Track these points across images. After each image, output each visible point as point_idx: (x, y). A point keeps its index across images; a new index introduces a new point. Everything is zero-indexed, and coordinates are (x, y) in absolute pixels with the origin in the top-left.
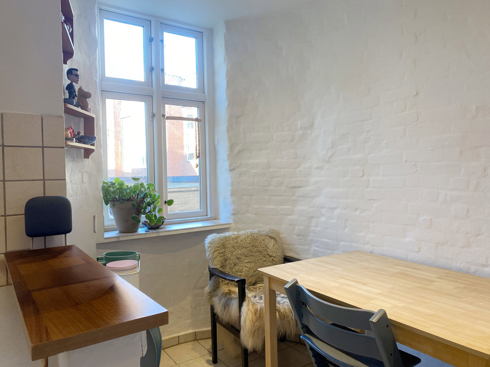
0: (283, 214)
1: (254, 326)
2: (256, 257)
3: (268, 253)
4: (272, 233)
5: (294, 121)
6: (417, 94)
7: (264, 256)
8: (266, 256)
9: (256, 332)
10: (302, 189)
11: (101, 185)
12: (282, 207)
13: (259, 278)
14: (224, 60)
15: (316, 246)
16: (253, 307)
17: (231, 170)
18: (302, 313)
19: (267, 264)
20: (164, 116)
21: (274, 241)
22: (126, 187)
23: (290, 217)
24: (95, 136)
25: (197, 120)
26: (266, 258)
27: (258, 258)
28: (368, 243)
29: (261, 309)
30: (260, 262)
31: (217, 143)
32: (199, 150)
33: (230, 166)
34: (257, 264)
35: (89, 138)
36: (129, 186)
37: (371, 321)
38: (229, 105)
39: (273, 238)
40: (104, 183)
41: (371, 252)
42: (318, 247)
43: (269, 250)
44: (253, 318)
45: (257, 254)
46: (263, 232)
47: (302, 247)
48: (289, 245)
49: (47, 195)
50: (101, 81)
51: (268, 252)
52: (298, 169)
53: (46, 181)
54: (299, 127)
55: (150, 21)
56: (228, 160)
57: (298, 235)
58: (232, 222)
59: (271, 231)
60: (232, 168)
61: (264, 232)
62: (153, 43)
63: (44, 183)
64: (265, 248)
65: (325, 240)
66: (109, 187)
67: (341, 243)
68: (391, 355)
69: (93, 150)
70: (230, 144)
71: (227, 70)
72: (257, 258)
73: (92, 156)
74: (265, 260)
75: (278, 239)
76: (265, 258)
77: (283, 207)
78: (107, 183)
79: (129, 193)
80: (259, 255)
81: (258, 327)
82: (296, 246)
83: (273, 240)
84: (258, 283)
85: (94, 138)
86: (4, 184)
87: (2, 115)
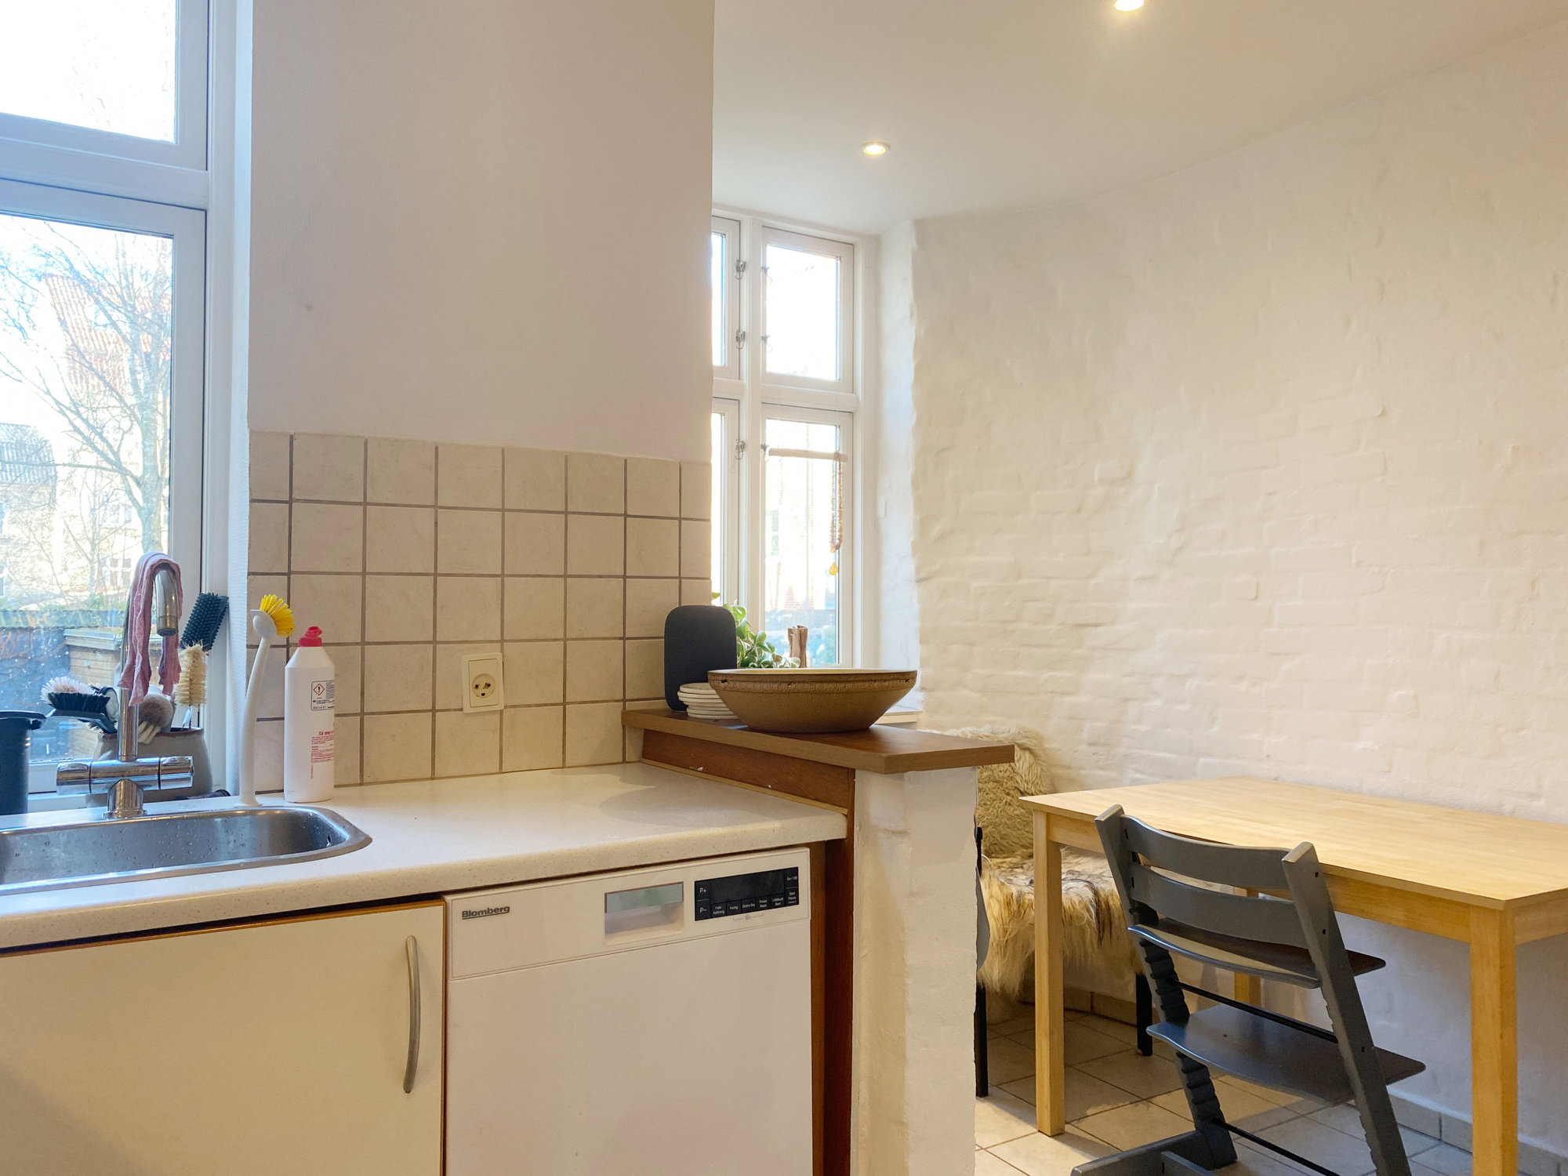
0: (1052, 692)
1: (1005, 931)
2: (987, 794)
3: (1016, 785)
4: (1024, 737)
5: (1082, 464)
6: (1383, 413)
7: (1007, 791)
8: (1012, 792)
9: (1010, 945)
10: (1101, 629)
12: (1050, 673)
13: (995, 844)
14: (909, 314)
15: (1137, 771)
16: (1001, 891)
17: (920, 581)
18: (1133, 878)
19: (1014, 810)
20: (764, 447)
21: (1032, 756)
23: (1069, 699)
25: (838, 458)
26: (1013, 797)
27: (992, 795)
28: (1268, 756)
29: (1021, 895)
30: (996, 806)
31: (884, 513)
32: (841, 530)
33: (918, 569)
34: (991, 809)
37: (1284, 861)
38: (918, 423)
39: (1028, 749)
41: (1276, 779)
42: (1142, 773)
43: (1018, 778)
44: (1003, 913)
45: (991, 785)
46: (1003, 735)
47: (1101, 773)
48: (1067, 767)
49: (686, 603)
51: (1017, 782)
52: (1093, 581)
53: (683, 580)
54: (1096, 477)
55: (739, 222)
56: (914, 555)
57: (1090, 744)
58: (920, 709)
59: (1021, 732)
60: (922, 575)
61: (1006, 735)
62: (745, 275)
63: (680, 582)
64: (1008, 773)
65: (1161, 754)
67: (1202, 760)
68: (1324, 932)
70: (918, 518)
71: (917, 339)
72: (990, 796)
74: (1009, 801)
75: (1040, 753)
76: (1009, 798)
77: (1054, 673)
80: (994, 788)
81: (1013, 935)
82: (1083, 772)
83: (1027, 754)
84: (994, 855)
86: (625, 582)
87: (626, 460)
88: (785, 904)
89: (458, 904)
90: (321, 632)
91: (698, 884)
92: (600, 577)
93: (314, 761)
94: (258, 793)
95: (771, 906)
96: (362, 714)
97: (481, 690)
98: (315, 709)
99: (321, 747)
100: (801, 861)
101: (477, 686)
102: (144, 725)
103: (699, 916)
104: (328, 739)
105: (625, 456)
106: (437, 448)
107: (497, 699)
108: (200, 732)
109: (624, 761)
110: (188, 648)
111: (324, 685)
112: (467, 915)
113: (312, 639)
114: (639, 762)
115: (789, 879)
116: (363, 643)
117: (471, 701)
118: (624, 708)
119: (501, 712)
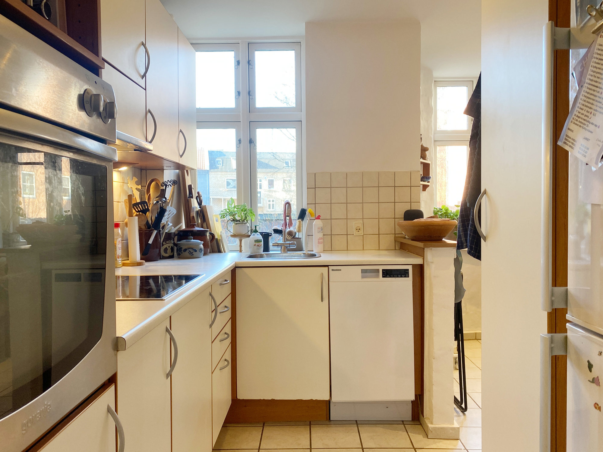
11: (432, 210)
22: (450, 212)
24: (430, 176)
35: (426, 178)
36: (453, 212)
40: (435, 208)
49: (412, 209)
50: (434, 134)
55: (473, 81)
63: (411, 203)
66: (438, 211)
69: (428, 186)
73: (428, 189)
78: (437, 209)
79: (453, 216)
85: (429, 178)
86: (395, 204)
87: (395, 172)
88: (405, 277)
89: (331, 268)
90: (320, 216)
91: (383, 270)
92: (388, 202)
93: (318, 244)
94: (308, 251)
95: (401, 277)
96: (331, 235)
97: (358, 230)
98: (318, 233)
99: (320, 241)
100: (410, 268)
101: (357, 229)
102: (288, 235)
103: (383, 277)
104: (321, 239)
105: (394, 171)
106: (347, 174)
107: (361, 232)
108: (300, 238)
109: (395, 249)
110: (298, 220)
111: (320, 228)
112: (333, 270)
113: (318, 218)
114: (399, 250)
115: (406, 271)
116: (331, 219)
117: (356, 233)
118: (395, 236)
119: (363, 235)
